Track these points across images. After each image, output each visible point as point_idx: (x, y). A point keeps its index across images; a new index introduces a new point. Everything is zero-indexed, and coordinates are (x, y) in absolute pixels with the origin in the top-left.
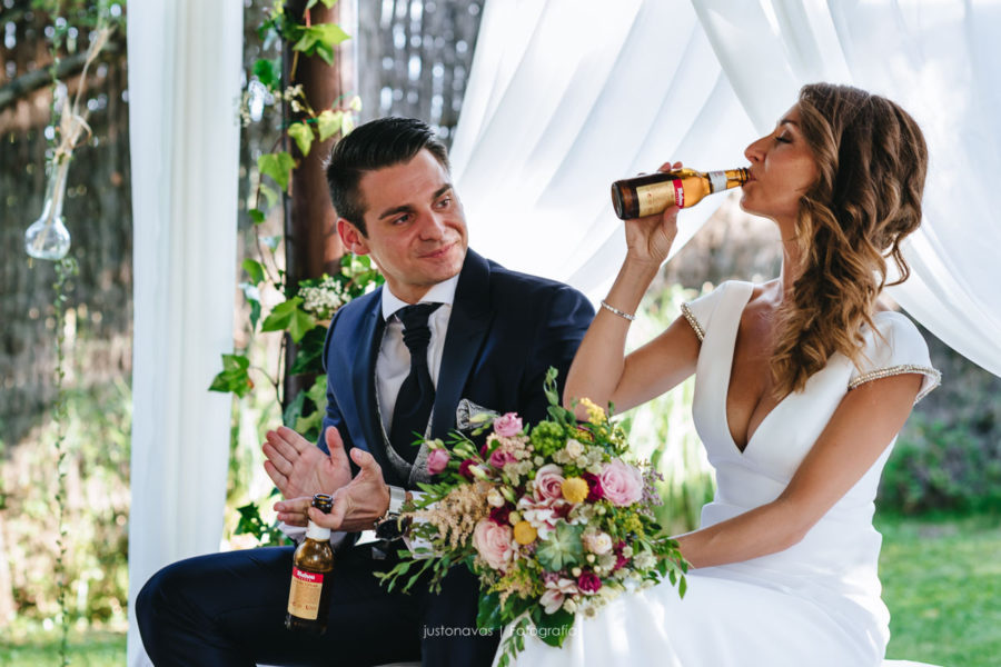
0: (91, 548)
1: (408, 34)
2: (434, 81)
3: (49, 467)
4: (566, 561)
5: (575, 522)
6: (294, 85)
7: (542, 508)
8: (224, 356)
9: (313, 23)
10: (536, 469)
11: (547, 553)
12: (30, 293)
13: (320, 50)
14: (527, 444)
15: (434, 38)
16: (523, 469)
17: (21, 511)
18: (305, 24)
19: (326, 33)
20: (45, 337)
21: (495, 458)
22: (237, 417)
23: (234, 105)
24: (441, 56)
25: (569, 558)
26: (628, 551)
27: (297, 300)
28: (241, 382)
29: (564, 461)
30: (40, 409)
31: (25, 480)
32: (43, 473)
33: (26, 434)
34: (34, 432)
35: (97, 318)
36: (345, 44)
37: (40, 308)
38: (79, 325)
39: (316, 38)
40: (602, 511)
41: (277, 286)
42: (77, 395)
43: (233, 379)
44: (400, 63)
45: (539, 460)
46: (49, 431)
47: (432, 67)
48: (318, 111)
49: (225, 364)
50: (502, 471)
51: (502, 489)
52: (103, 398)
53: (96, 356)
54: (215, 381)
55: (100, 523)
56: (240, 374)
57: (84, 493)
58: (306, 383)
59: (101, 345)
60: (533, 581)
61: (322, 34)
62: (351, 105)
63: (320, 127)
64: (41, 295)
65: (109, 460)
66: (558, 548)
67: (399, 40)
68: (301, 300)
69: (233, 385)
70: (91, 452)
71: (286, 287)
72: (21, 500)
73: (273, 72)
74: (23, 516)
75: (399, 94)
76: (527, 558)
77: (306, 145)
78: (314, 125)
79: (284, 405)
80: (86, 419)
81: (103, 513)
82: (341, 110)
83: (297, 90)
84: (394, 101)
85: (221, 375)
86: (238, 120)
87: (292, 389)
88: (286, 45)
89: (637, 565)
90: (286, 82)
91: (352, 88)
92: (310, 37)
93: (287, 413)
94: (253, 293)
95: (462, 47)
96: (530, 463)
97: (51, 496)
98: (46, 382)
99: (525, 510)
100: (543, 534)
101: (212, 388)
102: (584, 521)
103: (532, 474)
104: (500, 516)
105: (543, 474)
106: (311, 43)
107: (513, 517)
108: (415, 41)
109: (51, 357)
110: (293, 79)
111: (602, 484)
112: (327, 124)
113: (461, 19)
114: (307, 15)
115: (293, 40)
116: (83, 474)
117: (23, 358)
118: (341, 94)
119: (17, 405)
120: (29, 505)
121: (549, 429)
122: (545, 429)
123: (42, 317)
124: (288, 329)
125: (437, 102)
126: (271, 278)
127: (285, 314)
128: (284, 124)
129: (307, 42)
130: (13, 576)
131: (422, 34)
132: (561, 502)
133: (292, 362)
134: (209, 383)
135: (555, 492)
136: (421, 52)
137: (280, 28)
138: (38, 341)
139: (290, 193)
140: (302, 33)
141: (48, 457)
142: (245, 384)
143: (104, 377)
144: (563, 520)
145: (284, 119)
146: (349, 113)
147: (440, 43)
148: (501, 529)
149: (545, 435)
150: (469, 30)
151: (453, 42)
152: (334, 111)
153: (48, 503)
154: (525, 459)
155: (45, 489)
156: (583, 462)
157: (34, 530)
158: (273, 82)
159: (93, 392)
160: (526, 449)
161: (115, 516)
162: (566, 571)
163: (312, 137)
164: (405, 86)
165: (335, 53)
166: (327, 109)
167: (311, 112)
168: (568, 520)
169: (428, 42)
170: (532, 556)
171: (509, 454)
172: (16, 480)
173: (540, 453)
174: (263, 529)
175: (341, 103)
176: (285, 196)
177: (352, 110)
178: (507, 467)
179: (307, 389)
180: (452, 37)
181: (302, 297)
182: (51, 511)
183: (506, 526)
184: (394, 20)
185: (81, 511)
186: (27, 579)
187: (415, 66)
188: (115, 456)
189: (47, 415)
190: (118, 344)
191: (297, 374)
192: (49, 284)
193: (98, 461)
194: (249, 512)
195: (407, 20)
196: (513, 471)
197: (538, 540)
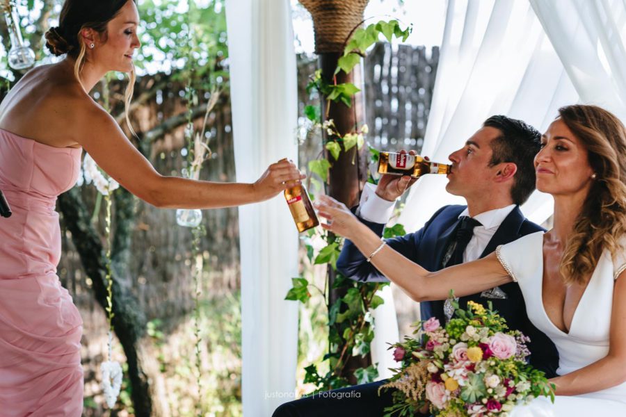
0: (216, 393)
1: (390, 85)
2: (406, 112)
3: (190, 347)
4: (478, 396)
5: (478, 372)
6: (328, 119)
7: (458, 368)
8: (293, 279)
9: (338, 83)
10: (451, 346)
11: (466, 393)
12: (176, 246)
13: (343, 99)
14: (445, 334)
15: (405, 87)
16: (444, 348)
17: (175, 373)
18: (333, 84)
19: (346, 88)
20: (185, 271)
21: (428, 345)
22: (300, 314)
23: (294, 132)
24: (410, 98)
25: (479, 394)
26: (512, 384)
27: (334, 245)
28: (304, 294)
29: (467, 339)
30: (183, 313)
31: (176, 355)
32: (187, 351)
33: (176, 328)
34: (181, 327)
35: (215, 259)
36: (357, 94)
37: (181, 254)
38: (204, 263)
39: (340, 91)
40: (493, 363)
41: (323, 237)
42: (205, 304)
43: (299, 292)
44: (386, 103)
45: (453, 341)
46: (189, 326)
47: (404, 104)
48: (343, 135)
49: (294, 284)
50: (434, 352)
51: (435, 362)
52: (219, 306)
53: (215, 281)
54: (289, 294)
55: (221, 378)
56: (303, 289)
57: (211, 361)
58: (342, 293)
59: (218, 275)
60: (461, 411)
61: (344, 89)
62: (362, 130)
63: (345, 143)
64: (182, 247)
65: (225, 341)
66: (472, 390)
67: (385, 89)
68: (337, 245)
69: (299, 296)
70: (214, 337)
71: (328, 237)
72: (174, 366)
73: (316, 112)
74: (177, 377)
75: (386, 121)
76: (455, 398)
77: (336, 154)
78: (341, 143)
79: (329, 307)
80: (210, 318)
81: (222, 372)
82: (356, 133)
83: (331, 122)
84: (383, 125)
85: (292, 290)
86: (297, 141)
87: (334, 297)
88: (323, 96)
89: (518, 390)
90: (323, 118)
91: (362, 120)
92: (337, 91)
93: (331, 311)
94: (308, 241)
95: (422, 92)
96: (448, 344)
97: (192, 363)
98: (187, 297)
99: (449, 371)
100: (461, 382)
101: (287, 298)
102: (483, 370)
103: (450, 351)
104: (436, 378)
105: (457, 349)
106: (338, 94)
107: (443, 376)
108: (394, 90)
109: (189, 282)
110: (328, 116)
111: (491, 349)
112: (348, 141)
113: (421, 75)
114: (335, 78)
115: (327, 93)
116: (210, 350)
117: (173, 283)
118: (356, 124)
119: (170, 311)
120: (178, 369)
121: (455, 323)
122: (454, 323)
123: (183, 259)
124: (330, 262)
125: (409, 124)
126: (319, 233)
127: (328, 253)
128: (323, 142)
129: (335, 94)
130: (172, 410)
131: (398, 85)
132: (468, 363)
133: (333, 281)
134: (285, 295)
135: (465, 358)
136: (398, 96)
137: (318, 86)
138: (181, 274)
139: (328, 183)
140: (332, 89)
141: (189, 341)
142: (306, 295)
143: (220, 293)
144: (471, 372)
145: (323, 139)
146: (361, 135)
147: (409, 90)
148: (439, 385)
149: (453, 327)
150: (426, 81)
151: (417, 90)
152: (353, 134)
153: (190, 368)
154: (445, 342)
155: (188, 360)
156: (477, 338)
157: (183, 385)
158: (316, 118)
159: (214, 302)
160: (445, 337)
161: (229, 374)
162: (479, 400)
163: (340, 150)
164: (389, 116)
165: (352, 100)
166: (348, 133)
167: (339, 135)
168: (474, 372)
169: (402, 90)
170: (458, 397)
171: (435, 341)
172: (171, 355)
173: (453, 337)
174: (320, 379)
175: (356, 129)
176: (325, 184)
177: (363, 132)
178: (436, 348)
179: (342, 296)
180: (416, 86)
181: (337, 243)
182: (192, 373)
183: (441, 383)
184: (382, 78)
185: (209, 372)
186: (179, 413)
187: (395, 104)
188: (228, 339)
189: (188, 316)
190: (229, 274)
191: (336, 288)
192: (187, 240)
193: (219, 342)
194: (311, 370)
195: (389, 77)
196: (439, 350)
197: (460, 387)
